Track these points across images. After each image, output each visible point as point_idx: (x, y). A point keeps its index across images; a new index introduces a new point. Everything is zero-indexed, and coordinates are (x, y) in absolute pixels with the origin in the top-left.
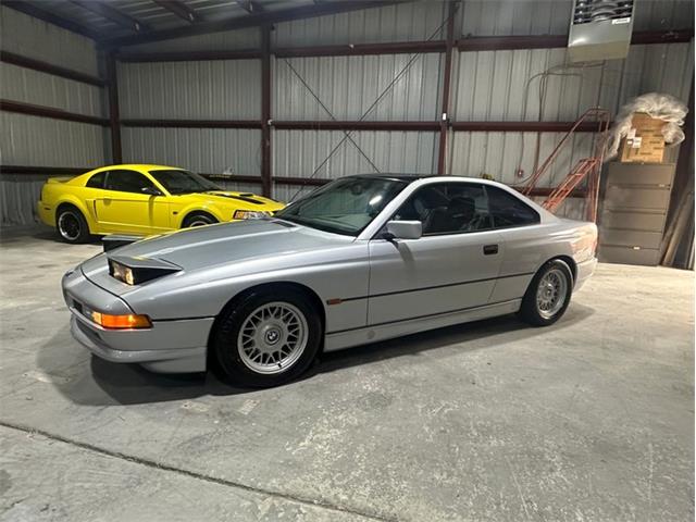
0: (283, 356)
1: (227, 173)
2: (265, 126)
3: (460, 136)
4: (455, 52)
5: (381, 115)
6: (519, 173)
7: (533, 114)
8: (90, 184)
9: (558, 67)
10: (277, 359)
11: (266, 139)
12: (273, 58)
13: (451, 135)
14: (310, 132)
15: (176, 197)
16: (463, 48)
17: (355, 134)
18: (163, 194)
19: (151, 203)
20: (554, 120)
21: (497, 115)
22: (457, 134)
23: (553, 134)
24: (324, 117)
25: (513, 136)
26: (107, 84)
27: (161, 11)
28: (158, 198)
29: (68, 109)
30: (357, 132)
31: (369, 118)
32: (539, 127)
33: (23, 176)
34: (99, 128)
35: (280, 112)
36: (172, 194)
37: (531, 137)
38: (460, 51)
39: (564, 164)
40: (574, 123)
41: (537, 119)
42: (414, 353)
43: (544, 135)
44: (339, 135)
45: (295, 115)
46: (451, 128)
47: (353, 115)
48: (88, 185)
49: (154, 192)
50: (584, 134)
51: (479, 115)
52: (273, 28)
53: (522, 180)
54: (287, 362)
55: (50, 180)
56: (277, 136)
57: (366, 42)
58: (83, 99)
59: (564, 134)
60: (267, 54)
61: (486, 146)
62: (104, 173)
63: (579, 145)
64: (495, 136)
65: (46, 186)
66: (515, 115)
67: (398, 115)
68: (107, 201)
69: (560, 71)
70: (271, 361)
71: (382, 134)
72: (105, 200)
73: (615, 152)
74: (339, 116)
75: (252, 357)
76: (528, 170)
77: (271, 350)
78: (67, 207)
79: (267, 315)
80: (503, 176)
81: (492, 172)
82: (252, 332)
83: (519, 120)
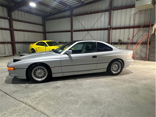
0: (43, 77)
1: (64, 41)
2: (72, 31)
3: (114, 31)
4: (112, 11)
5: (95, 27)
6: (129, 39)
7: (132, 24)
8: (36, 45)
9: (138, 12)
10: (41, 78)
11: (72, 34)
12: (73, 17)
13: (111, 30)
14: (81, 32)
15: (50, 47)
16: (114, 10)
17: (90, 32)
18: (48, 46)
19: (46, 48)
20: (138, 25)
21: (123, 25)
22: (113, 30)
24: (83, 29)
25: (127, 30)
26: (44, 25)
27: (51, 10)
28: (47, 47)
29: (36, 31)
30: (90, 31)
31: (93, 28)
32: (134, 27)
34: (42, 34)
35: (74, 28)
37: (132, 30)
38: (113, 11)
39: (141, 36)
40: (142, 26)
41: (133, 25)
42: (75, 79)
43: (135, 29)
44: (86, 32)
45: (77, 29)
46: (111, 29)
47: (89, 28)
50: (146, 28)
51: (118, 25)
52: (73, 11)
53: (129, 40)
54: (43, 79)
55: (31, 44)
56: (74, 33)
57: (92, 11)
58: (39, 28)
59: (139, 29)
60: (71, 16)
61: (120, 33)
62: (39, 42)
63: (145, 30)
64: (122, 30)
66: (127, 24)
67: (99, 27)
68: (39, 48)
69: (139, 13)
70: (40, 78)
71: (96, 31)
73: (153, 32)
74: (86, 28)
75: (36, 77)
76: (131, 38)
77: (40, 76)
78: (33, 49)
79: (39, 69)
80: (125, 40)
81: (122, 39)
82: (36, 72)
83: (128, 26)
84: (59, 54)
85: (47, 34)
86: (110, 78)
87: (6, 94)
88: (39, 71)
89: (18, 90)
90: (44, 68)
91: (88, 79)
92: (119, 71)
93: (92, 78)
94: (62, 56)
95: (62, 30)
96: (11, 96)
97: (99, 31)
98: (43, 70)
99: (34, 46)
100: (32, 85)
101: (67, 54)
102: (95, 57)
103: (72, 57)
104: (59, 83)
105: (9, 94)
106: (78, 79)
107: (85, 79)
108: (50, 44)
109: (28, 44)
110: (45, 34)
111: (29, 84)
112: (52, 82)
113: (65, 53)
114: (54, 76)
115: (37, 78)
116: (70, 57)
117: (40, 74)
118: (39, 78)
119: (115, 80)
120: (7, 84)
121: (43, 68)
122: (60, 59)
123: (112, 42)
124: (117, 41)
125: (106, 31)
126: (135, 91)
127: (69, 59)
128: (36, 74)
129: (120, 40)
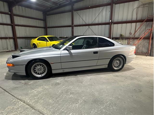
0: (43, 74)
1: (65, 37)
2: (72, 26)
3: (115, 25)
4: (114, 5)
5: (96, 22)
6: (130, 34)
7: (134, 18)
8: (38, 40)
9: (142, 5)
11: (73, 29)
12: (74, 11)
13: (113, 25)
14: (81, 27)
15: (51, 42)
16: (116, 4)
17: (91, 27)
18: (48, 41)
19: (46, 43)
20: (141, 19)
21: (124, 20)
22: (114, 25)
23: (140, 23)
24: (84, 23)
25: (129, 25)
26: (44, 20)
27: (52, 5)
28: (48, 42)
29: (38, 26)
30: (91, 26)
31: (94, 23)
32: (136, 22)
33: (29, 39)
34: (43, 29)
35: (75, 23)
36: (50, 41)
37: (134, 24)
38: (115, 4)
39: (143, 30)
40: (145, 20)
41: (135, 20)
42: (75, 75)
43: (138, 23)
44: (87, 27)
45: (78, 23)
46: (113, 24)
47: (90, 23)
48: (37, 40)
49: (47, 41)
50: (149, 22)
51: (120, 20)
52: (74, 5)
53: (131, 35)
54: (43, 75)
55: (32, 39)
56: (74, 28)
57: (93, 5)
58: (40, 24)
59: (141, 23)
60: (72, 11)
61: (122, 27)
62: (40, 37)
63: (148, 25)
64: (124, 25)
65: (32, 40)
66: (129, 19)
67: (100, 22)
69: (142, 6)
70: (40, 74)
71: (97, 26)
72: (40, 43)
74: (87, 23)
75: (35, 73)
76: (133, 33)
77: (40, 72)
78: (34, 44)
79: (38, 65)
80: (126, 35)
81: (123, 34)
82: (35, 68)
83: (130, 20)
84: (59, 50)
85: (48, 29)
86: (111, 74)
87: (5, 91)
88: (39, 67)
89: (17, 86)
90: (44, 64)
91: (89, 76)
92: (120, 67)
93: (93, 74)
94: (62, 52)
95: (63, 25)
96: (9, 93)
97: (100, 26)
98: (43, 66)
99: (35, 41)
100: (32, 82)
101: (67, 50)
102: (96, 53)
103: (72, 53)
104: (59, 80)
105: (8, 91)
106: (78, 76)
107: (86, 75)
108: (51, 39)
109: (30, 39)
110: (46, 29)
111: (29, 80)
112: (52, 78)
113: (65, 49)
114: (54, 72)
115: (37, 74)
116: (71, 53)
117: (40, 70)
118: (38, 74)
119: (117, 76)
120: (7, 80)
121: (42, 65)
122: (60, 55)
123: (113, 37)
124: (118, 36)
125: (108, 26)
126: (138, 89)
127: (69, 55)
128: (35, 70)
129: (121, 35)
